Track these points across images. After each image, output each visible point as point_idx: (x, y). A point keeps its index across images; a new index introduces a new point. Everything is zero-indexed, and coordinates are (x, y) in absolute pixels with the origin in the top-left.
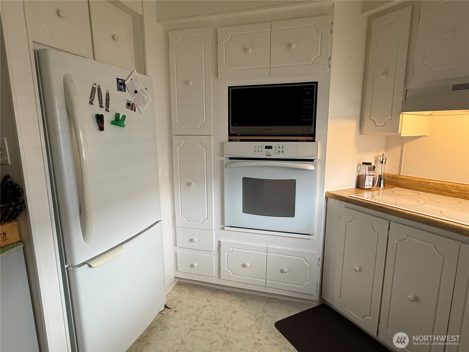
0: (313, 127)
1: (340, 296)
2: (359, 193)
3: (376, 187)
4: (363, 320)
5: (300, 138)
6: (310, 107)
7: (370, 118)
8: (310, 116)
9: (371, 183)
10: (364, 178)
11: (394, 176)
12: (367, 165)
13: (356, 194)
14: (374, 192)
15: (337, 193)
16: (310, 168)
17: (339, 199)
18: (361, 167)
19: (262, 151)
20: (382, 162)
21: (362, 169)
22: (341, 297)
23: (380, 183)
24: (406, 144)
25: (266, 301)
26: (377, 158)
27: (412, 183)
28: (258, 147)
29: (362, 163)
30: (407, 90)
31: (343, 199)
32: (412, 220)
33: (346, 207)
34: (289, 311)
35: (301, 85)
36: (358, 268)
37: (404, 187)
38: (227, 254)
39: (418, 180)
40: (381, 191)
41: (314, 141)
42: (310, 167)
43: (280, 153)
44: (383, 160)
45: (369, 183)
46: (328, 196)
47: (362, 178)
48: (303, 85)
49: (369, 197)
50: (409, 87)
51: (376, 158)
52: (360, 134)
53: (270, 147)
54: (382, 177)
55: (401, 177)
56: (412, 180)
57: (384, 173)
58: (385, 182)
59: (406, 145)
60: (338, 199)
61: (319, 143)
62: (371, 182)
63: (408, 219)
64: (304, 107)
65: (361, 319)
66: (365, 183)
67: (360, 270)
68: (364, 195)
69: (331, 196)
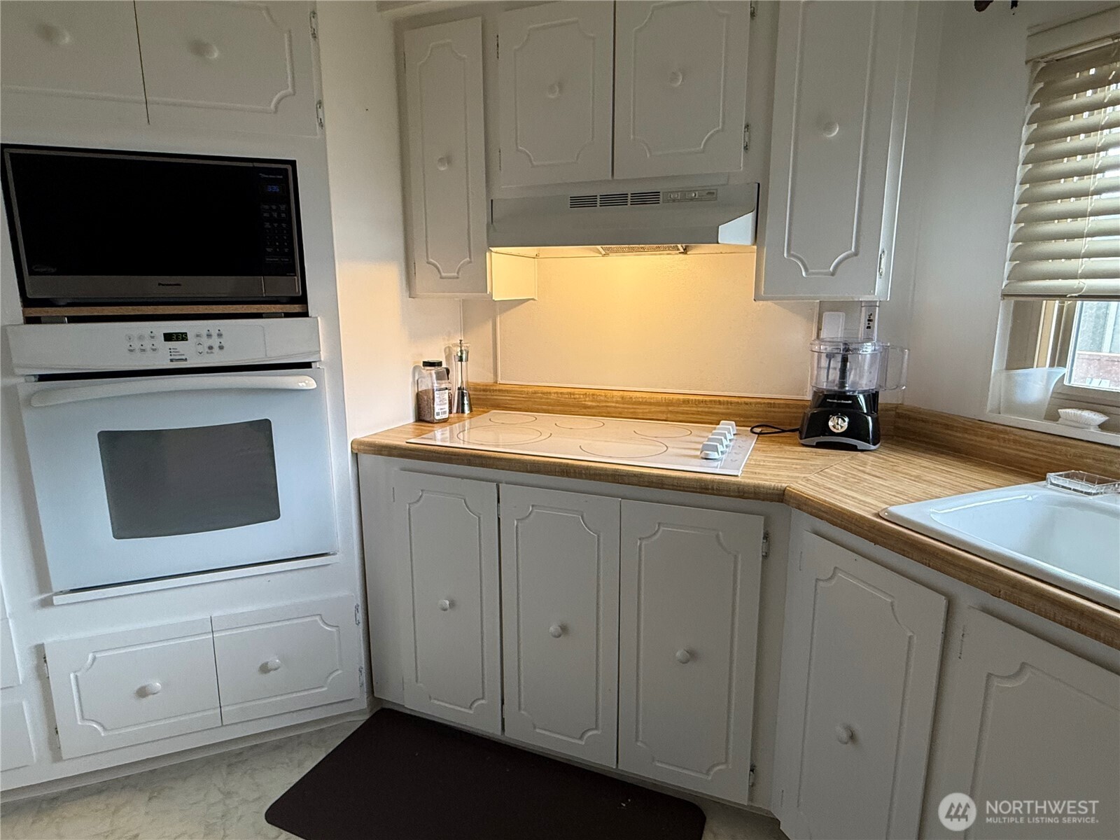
0: (298, 279)
1: (417, 677)
2: (424, 432)
3: (456, 415)
4: (471, 712)
5: (268, 308)
6: (284, 225)
7: (428, 259)
8: (286, 250)
9: (446, 407)
10: (432, 397)
11: (487, 386)
12: (433, 368)
13: (418, 436)
14: (454, 425)
15: (380, 440)
16: (304, 384)
17: (386, 453)
18: (420, 373)
19: (154, 350)
20: (461, 360)
21: (424, 378)
22: (419, 680)
23: (463, 404)
24: (500, 317)
25: (229, 765)
26: (449, 350)
27: (520, 397)
28: (141, 338)
29: (421, 365)
30: (492, 201)
31: (395, 452)
32: (538, 472)
33: (404, 470)
34: (300, 765)
35: (250, 165)
36: (448, 602)
37: (506, 407)
38: (76, 677)
39: (531, 390)
40: (467, 423)
41: (305, 314)
42: (305, 382)
43: (213, 351)
44: (462, 353)
45: (442, 407)
46: (358, 449)
47: (425, 397)
48: (257, 165)
49: (446, 438)
50: (496, 195)
51: (447, 350)
52: (410, 297)
53: (182, 337)
54: (465, 391)
55: (501, 388)
56: (522, 391)
57: (467, 382)
58: (472, 402)
59: (500, 319)
60: (383, 453)
61: (319, 318)
62: (445, 404)
63: (532, 472)
64: (267, 225)
65: (467, 711)
66: (434, 407)
67: (452, 604)
68: (435, 434)
69: (366, 448)
